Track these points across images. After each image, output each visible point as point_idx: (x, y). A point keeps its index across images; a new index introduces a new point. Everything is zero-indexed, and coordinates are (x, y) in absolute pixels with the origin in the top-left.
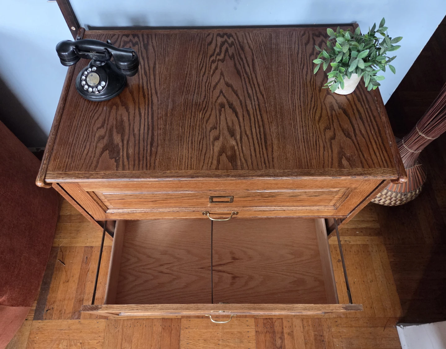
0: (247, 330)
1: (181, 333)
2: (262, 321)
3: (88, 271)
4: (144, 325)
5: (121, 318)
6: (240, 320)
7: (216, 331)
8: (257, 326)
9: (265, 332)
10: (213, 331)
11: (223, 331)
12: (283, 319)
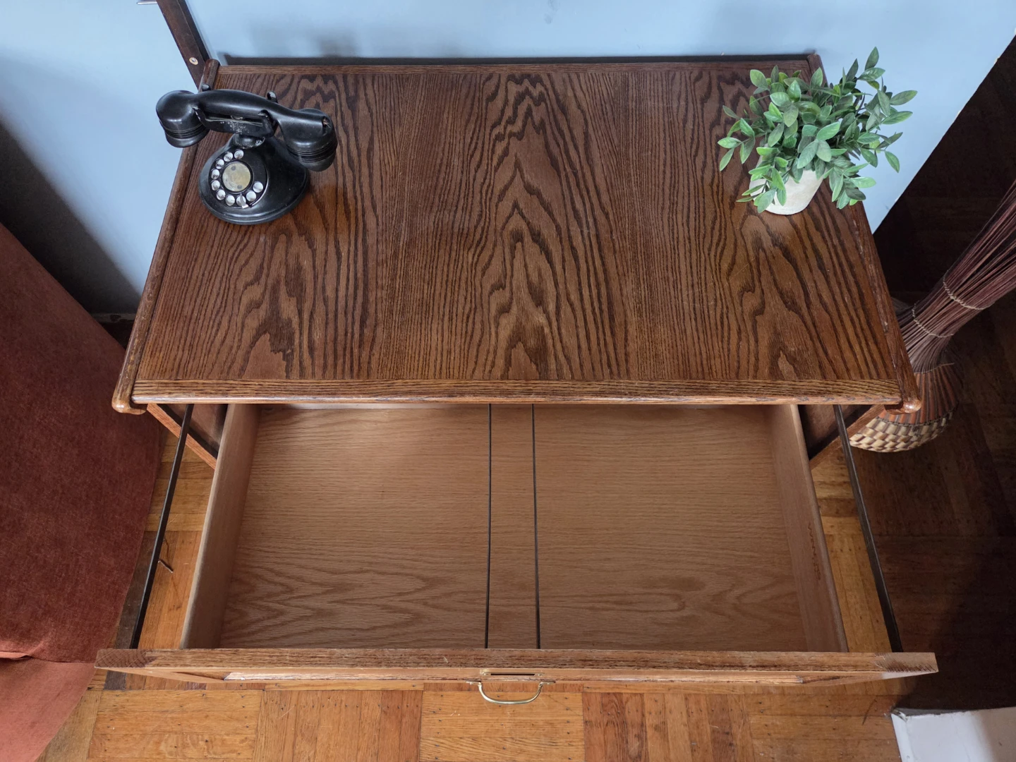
0: (565, 718)
1: (423, 723)
2: (599, 699)
6: (549, 696)
7: (497, 720)
8: (588, 709)
9: (605, 724)
10: (492, 720)
11: (515, 720)
12: (645, 696)
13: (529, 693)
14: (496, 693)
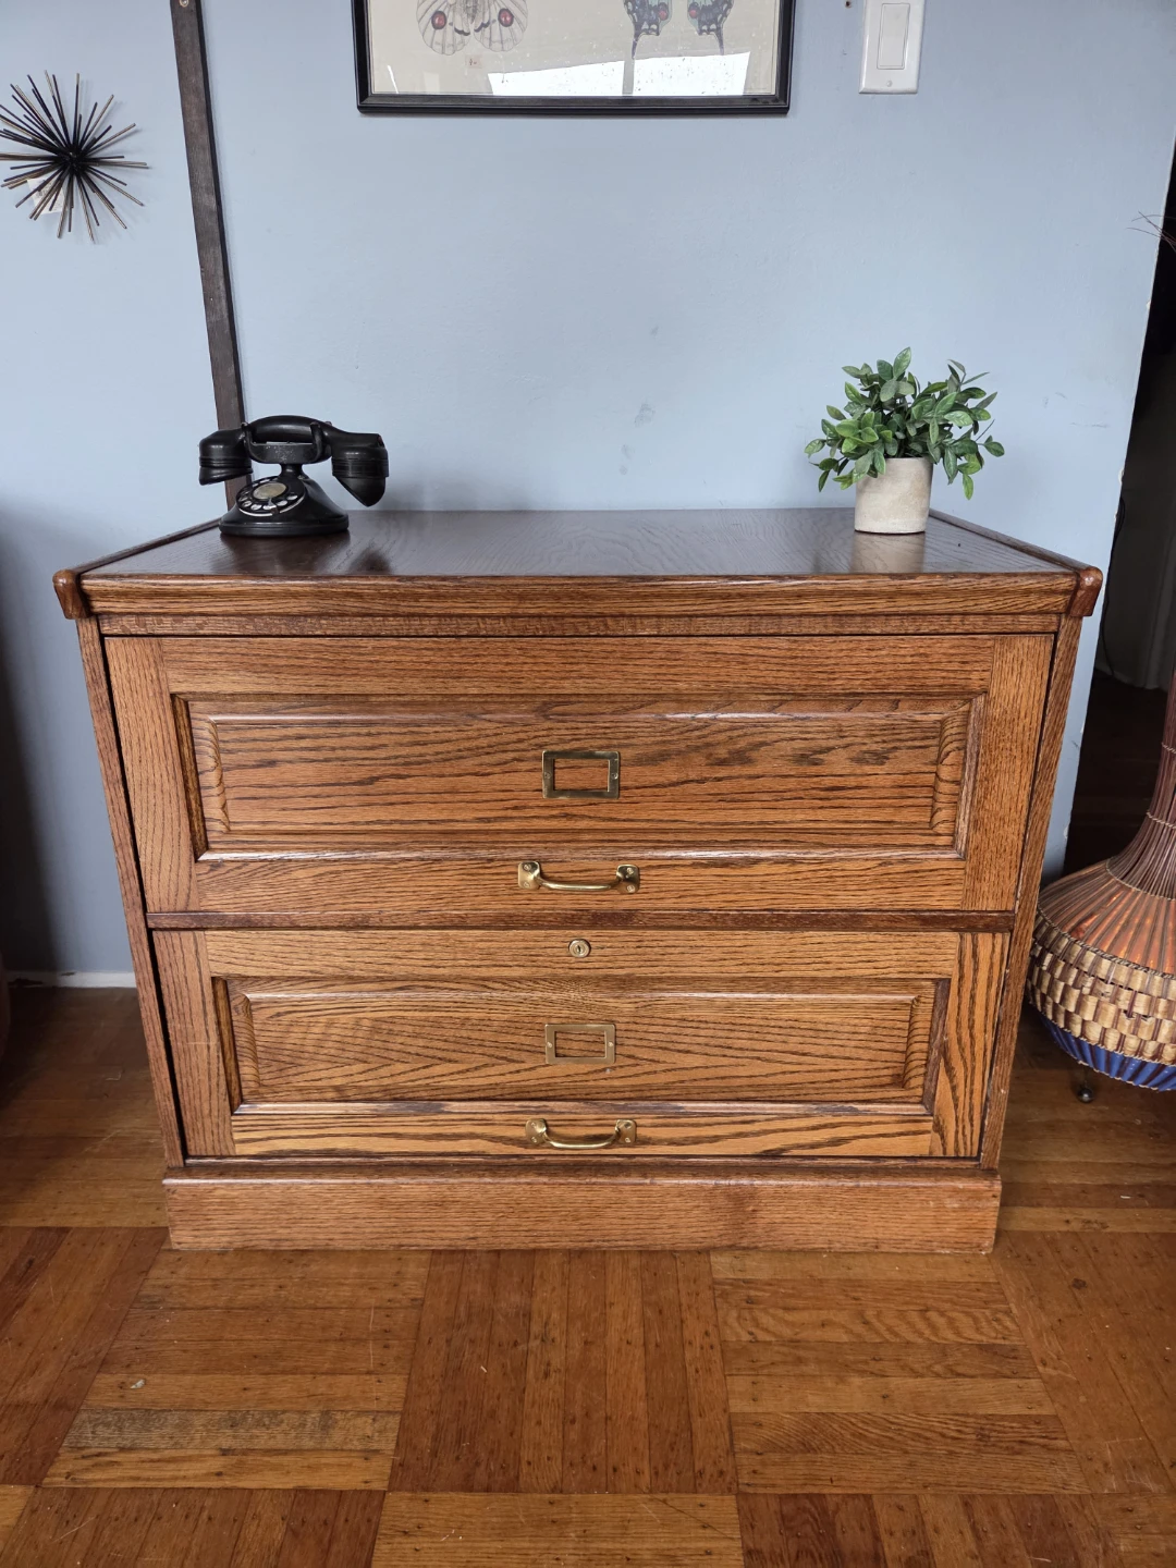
0: (701, 1544)
1: (377, 1553)
2: (774, 1506)
3: (19, 1306)
4: (205, 1515)
5: (100, 1485)
6: (665, 1501)
7: (548, 1549)
8: (753, 1527)
9: (793, 1555)
10: (535, 1549)
11: (587, 1549)
12: (875, 1498)
13: (619, 1496)
14: (548, 1496)
